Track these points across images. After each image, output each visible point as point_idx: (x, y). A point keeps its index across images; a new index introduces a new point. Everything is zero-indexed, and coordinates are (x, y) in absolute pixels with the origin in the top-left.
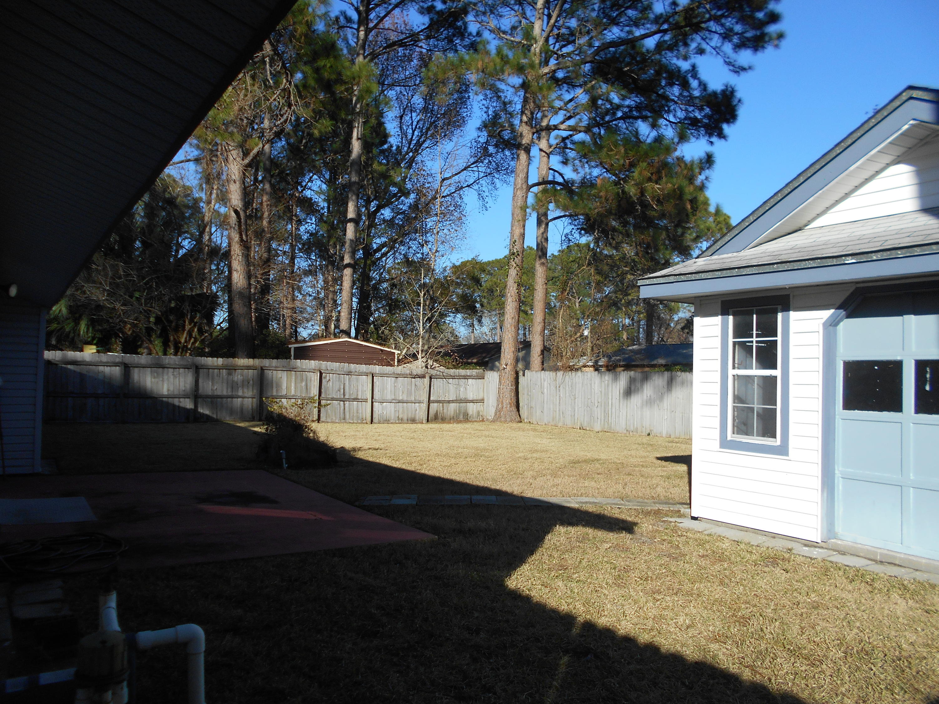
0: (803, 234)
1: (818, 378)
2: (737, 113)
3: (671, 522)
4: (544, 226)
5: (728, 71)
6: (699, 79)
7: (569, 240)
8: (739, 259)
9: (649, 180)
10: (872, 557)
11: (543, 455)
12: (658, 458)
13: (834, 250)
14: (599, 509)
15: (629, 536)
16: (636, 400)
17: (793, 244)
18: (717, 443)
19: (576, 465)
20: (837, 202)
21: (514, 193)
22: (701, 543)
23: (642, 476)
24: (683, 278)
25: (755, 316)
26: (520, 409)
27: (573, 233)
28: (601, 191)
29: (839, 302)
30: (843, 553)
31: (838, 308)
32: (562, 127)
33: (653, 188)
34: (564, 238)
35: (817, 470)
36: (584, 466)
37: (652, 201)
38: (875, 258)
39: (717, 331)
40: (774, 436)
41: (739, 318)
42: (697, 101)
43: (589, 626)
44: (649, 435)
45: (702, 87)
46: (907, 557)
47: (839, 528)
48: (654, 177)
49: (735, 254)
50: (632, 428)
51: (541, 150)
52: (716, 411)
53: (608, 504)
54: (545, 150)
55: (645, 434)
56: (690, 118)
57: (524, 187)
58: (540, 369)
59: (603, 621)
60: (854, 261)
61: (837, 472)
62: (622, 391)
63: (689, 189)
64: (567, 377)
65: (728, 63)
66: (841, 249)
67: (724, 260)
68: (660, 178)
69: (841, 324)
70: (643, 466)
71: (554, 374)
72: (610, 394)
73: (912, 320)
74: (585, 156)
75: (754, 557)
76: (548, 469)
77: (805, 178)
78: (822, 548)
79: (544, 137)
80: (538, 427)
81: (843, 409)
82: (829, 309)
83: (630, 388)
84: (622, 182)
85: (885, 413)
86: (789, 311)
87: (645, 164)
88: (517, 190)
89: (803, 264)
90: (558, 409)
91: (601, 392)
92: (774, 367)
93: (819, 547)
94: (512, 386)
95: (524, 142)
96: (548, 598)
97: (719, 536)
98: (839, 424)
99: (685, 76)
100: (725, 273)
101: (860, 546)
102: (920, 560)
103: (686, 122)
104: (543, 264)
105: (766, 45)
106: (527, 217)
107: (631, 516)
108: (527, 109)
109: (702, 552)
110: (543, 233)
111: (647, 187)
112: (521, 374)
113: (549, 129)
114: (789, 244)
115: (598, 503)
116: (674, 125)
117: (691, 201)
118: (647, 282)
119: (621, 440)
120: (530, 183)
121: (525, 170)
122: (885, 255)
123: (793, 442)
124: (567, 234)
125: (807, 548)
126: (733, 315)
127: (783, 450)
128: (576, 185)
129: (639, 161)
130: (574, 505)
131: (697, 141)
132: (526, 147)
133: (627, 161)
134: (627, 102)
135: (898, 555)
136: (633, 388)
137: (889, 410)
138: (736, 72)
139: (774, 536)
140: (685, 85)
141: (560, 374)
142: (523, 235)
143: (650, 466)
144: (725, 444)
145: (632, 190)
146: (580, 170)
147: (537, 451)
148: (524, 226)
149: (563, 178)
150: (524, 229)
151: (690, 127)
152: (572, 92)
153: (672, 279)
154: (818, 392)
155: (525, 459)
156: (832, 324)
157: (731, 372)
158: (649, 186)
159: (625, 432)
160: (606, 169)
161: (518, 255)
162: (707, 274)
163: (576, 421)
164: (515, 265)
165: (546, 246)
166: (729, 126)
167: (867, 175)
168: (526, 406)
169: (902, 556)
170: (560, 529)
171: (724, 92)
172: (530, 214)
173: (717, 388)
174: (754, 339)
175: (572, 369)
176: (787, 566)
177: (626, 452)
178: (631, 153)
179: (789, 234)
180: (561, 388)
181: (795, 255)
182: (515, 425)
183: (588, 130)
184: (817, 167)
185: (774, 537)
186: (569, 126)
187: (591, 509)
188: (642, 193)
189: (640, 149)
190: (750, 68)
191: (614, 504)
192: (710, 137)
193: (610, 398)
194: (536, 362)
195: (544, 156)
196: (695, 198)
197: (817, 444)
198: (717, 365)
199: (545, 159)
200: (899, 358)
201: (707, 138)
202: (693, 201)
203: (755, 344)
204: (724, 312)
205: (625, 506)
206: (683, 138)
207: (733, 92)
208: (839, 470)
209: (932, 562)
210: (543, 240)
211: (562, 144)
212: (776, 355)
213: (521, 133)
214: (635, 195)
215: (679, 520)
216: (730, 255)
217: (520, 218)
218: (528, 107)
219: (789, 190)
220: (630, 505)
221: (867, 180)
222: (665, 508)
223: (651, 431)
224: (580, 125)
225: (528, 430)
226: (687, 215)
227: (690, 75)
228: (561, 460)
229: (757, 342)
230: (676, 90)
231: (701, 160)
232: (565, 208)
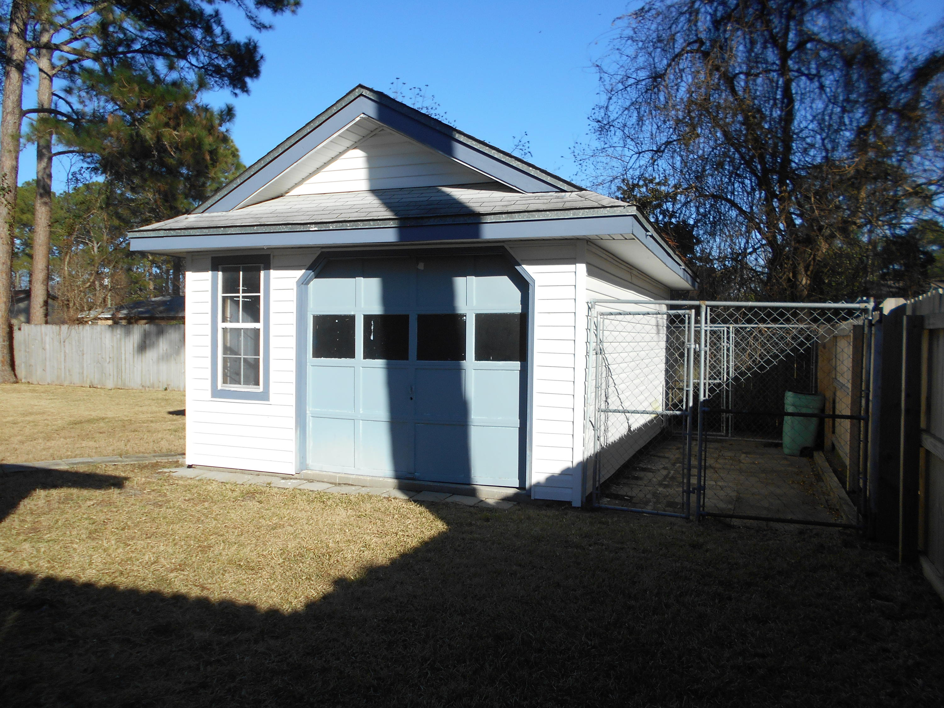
0: (284, 200)
1: (292, 330)
2: (260, 69)
3: (166, 472)
4: (46, 160)
5: (250, 25)
6: (222, 26)
7: (77, 180)
8: (226, 218)
9: (167, 125)
10: (333, 481)
11: (39, 417)
12: (170, 413)
13: (303, 218)
14: (91, 468)
15: (117, 491)
16: (151, 355)
17: (273, 208)
18: (209, 393)
19: (76, 426)
20: (311, 175)
21: (3, 118)
22: (188, 489)
23: (149, 431)
24: (173, 233)
25: (241, 273)
26: (16, 368)
27: (82, 172)
28: (111, 130)
29: (309, 264)
30: (311, 481)
31: (308, 269)
32: (66, 48)
33: (170, 134)
34: (70, 177)
35: (292, 411)
36: (86, 426)
37: (170, 146)
38: (331, 228)
39: (208, 285)
40: (257, 383)
41: (228, 274)
42: (220, 48)
43: (50, 581)
44: (166, 389)
45: (225, 36)
46: (357, 477)
47: (310, 461)
48: (172, 123)
49: (224, 213)
50: (148, 384)
51: (41, 70)
52: (208, 363)
53: (103, 462)
54: (46, 70)
55: (161, 389)
56: (213, 65)
57: (17, 111)
58: (44, 322)
59: (66, 573)
60: (316, 229)
61: (308, 412)
62: (136, 345)
63: (209, 140)
64: (73, 331)
65: (251, 18)
66: (308, 217)
67: (213, 219)
68: (178, 125)
69: (312, 282)
70: (152, 422)
71: (58, 327)
72: (123, 349)
73: (361, 281)
74: (92, 87)
75: (235, 494)
76: (41, 433)
77: (283, 150)
78: (296, 479)
79: (45, 55)
80: (38, 388)
81: (313, 357)
82: (301, 270)
83: (145, 342)
84: (137, 123)
85: (343, 359)
86: (269, 269)
87: (161, 108)
88: (7, 113)
89: (278, 229)
90: (63, 367)
91: (113, 347)
92: (257, 320)
93: (294, 479)
94: (4, 341)
95: (15, 57)
96: (9, 562)
97: (210, 480)
98: (310, 370)
99: (209, 20)
100: (212, 231)
101: (324, 473)
102: (365, 478)
103: (211, 68)
104: (45, 203)
105: (284, 9)
106: (21, 148)
107: (125, 472)
108: (18, 18)
109: (189, 496)
110: (45, 169)
111: (164, 132)
112: (16, 328)
113: (51, 48)
114: (271, 208)
115: (92, 462)
116: (196, 70)
117: (211, 152)
118: (138, 234)
119: (135, 396)
120: (25, 107)
121: (18, 92)
122: (339, 226)
123: (273, 388)
124: (74, 174)
125: (283, 481)
126: (223, 271)
127: (264, 396)
128: (88, 118)
129: (154, 103)
130: (63, 467)
131: (221, 90)
132: (18, 64)
133: (142, 102)
134: (147, 34)
135: (352, 476)
136: (147, 342)
137: (346, 357)
138: (258, 28)
139: (258, 473)
140: (208, 30)
141: (65, 328)
142: (16, 169)
143: (160, 421)
144: (216, 393)
145: (148, 134)
146: (87, 102)
147: (31, 414)
148: (17, 158)
149: (71, 107)
150: (17, 162)
151: (214, 75)
152: (81, 9)
153: (162, 233)
154: (292, 342)
155: (15, 423)
156: (304, 283)
157: (221, 325)
158: (166, 131)
159: (141, 388)
160: (119, 106)
161: (10, 191)
162: (196, 230)
163: (85, 379)
164: (5, 202)
165: (49, 182)
166: (253, 81)
167: (333, 154)
168: (23, 365)
169: (354, 477)
170: (41, 494)
171: (247, 45)
172: (25, 145)
173: (208, 341)
174: (241, 295)
175: (81, 322)
176: (263, 498)
177: (137, 408)
178: (146, 94)
179: (273, 199)
180: (67, 343)
181: (273, 219)
182: (8, 386)
183: (96, 57)
184: (293, 141)
185: (259, 475)
186: (74, 49)
187: (82, 469)
188: (159, 138)
189: (156, 90)
190: (270, 27)
191: (110, 462)
192: (234, 88)
193: (123, 352)
194: (38, 314)
195: (45, 78)
196: (216, 149)
197: (292, 388)
198: (208, 319)
199: (47, 82)
200: (352, 313)
201: (231, 89)
202: (213, 153)
203: (241, 299)
204: (214, 268)
205: (122, 462)
206: (202, 85)
207: (255, 47)
208: (310, 410)
209: (374, 478)
210: (45, 176)
211: (68, 67)
212: (259, 309)
213: (11, 47)
214: (151, 139)
215: (173, 470)
216: (219, 214)
217: (12, 148)
218: (19, 15)
219: (271, 159)
220: (129, 461)
221: (333, 159)
222: (164, 460)
223: (168, 385)
224: (87, 50)
225: (26, 391)
226: (207, 167)
227: (212, 20)
228: (59, 422)
229: (243, 297)
230: (198, 34)
231: (222, 112)
232: (69, 143)
